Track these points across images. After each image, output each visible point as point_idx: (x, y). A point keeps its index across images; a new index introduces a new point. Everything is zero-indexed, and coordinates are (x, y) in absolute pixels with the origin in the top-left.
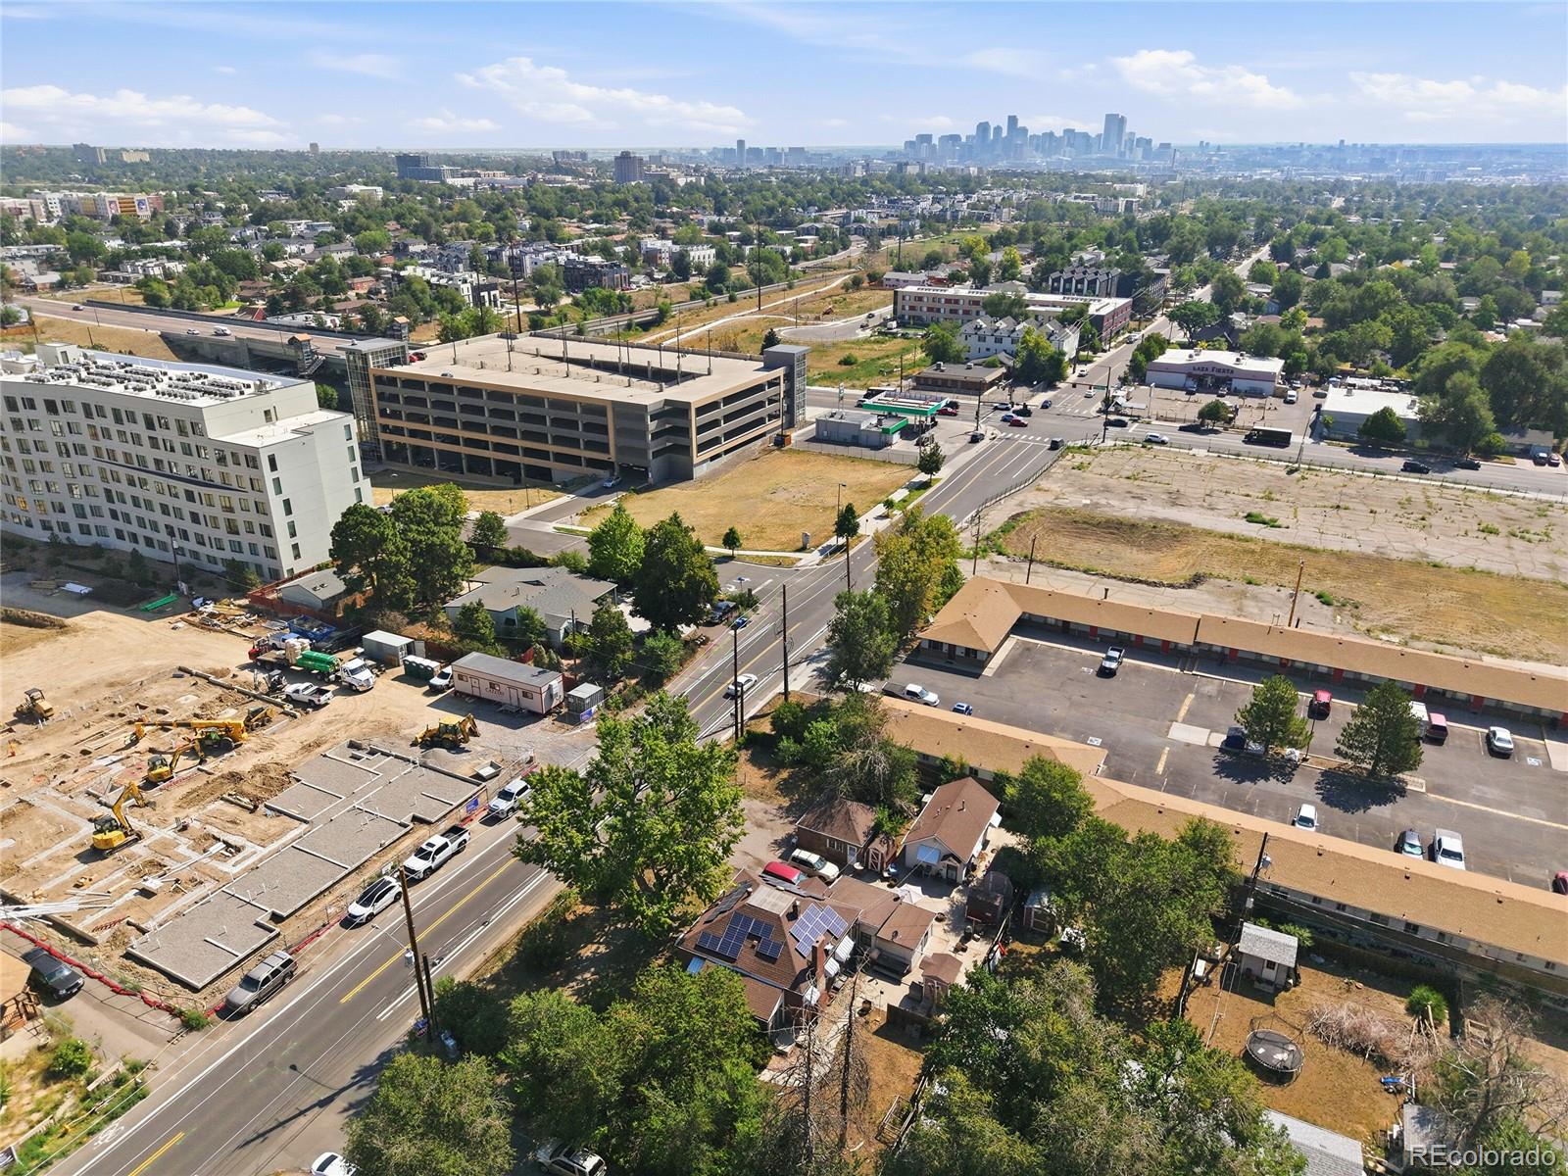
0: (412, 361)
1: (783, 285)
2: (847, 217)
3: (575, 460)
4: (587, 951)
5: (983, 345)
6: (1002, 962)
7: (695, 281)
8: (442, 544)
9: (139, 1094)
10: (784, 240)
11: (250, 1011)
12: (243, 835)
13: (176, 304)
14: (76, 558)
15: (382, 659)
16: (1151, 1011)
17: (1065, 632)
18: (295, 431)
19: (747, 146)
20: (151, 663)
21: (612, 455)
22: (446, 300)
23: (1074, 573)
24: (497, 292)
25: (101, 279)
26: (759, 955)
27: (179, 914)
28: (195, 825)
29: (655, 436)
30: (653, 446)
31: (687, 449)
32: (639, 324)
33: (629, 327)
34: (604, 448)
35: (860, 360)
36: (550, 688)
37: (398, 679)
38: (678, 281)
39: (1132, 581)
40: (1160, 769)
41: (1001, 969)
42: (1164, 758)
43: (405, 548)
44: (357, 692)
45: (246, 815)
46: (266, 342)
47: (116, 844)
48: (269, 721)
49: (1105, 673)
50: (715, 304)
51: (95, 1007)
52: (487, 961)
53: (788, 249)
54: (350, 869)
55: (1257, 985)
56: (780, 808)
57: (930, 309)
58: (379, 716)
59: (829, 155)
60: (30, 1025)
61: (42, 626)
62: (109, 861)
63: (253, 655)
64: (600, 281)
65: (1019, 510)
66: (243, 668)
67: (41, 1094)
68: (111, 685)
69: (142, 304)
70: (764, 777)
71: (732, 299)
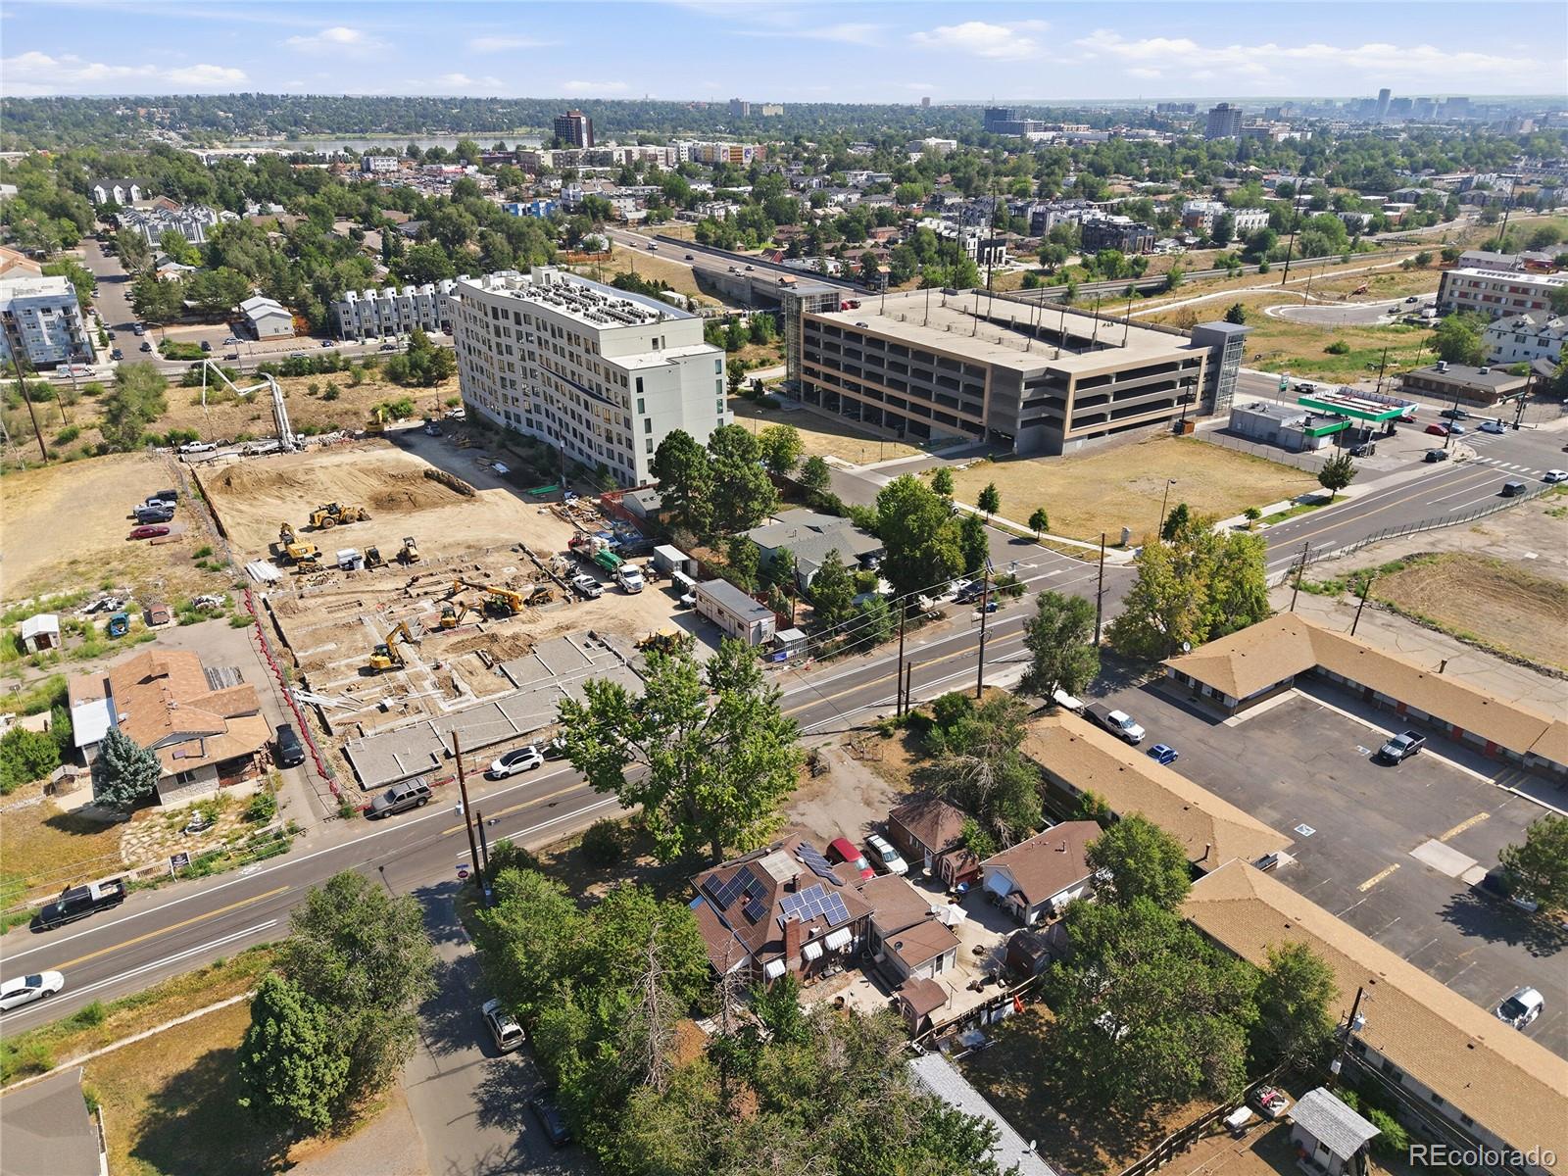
0: (844, 307)
1: (1338, 258)
2: (1466, 182)
3: (951, 420)
4: (641, 861)
5: (1520, 347)
6: (1011, 1018)
7: (1234, 247)
8: (743, 478)
9: (282, 849)
10: (1365, 207)
11: (383, 817)
12: (471, 685)
13: (717, 243)
14: (518, 445)
15: (662, 570)
16: (1142, 1133)
17: (1367, 702)
18: (669, 359)
19: (1392, 96)
20: (505, 536)
21: (983, 420)
22: (947, 254)
23: (1443, 637)
24: (1004, 249)
25: (678, 218)
26: (745, 912)
27: (392, 730)
28: (446, 667)
29: (1027, 404)
30: (1023, 415)
31: (1060, 423)
32: (1138, 290)
33: (1128, 292)
34: (977, 410)
35: (1352, 349)
36: (759, 625)
37: (665, 590)
38: (1213, 247)
39: (1518, 662)
40: (1366, 886)
41: (1005, 1025)
42: (1382, 875)
43: (708, 476)
44: (627, 593)
45: (483, 670)
46: (765, 282)
47: (383, 666)
48: (550, 600)
49: (1383, 759)
50: (1240, 275)
51: (302, 779)
52: (562, 840)
53: (1367, 218)
54: (520, 732)
55: (1301, 1163)
56: (900, 794)
57: (1486, 298)
58: (628, 617)
59: (1502, 106)
60: (261, 777)
61: (463, 493)
62: (378, 678)
63: (572, 544)
64: (1120, 243)
65: (1429, 549)
66: (562, 554)
67: (237, 826)
68: (469, 547)
69: (693, 241)
70: (906, 760)
71: (1263, 270)
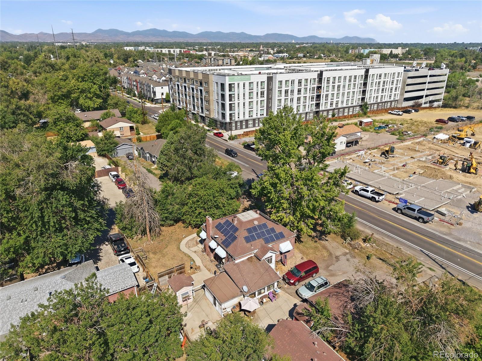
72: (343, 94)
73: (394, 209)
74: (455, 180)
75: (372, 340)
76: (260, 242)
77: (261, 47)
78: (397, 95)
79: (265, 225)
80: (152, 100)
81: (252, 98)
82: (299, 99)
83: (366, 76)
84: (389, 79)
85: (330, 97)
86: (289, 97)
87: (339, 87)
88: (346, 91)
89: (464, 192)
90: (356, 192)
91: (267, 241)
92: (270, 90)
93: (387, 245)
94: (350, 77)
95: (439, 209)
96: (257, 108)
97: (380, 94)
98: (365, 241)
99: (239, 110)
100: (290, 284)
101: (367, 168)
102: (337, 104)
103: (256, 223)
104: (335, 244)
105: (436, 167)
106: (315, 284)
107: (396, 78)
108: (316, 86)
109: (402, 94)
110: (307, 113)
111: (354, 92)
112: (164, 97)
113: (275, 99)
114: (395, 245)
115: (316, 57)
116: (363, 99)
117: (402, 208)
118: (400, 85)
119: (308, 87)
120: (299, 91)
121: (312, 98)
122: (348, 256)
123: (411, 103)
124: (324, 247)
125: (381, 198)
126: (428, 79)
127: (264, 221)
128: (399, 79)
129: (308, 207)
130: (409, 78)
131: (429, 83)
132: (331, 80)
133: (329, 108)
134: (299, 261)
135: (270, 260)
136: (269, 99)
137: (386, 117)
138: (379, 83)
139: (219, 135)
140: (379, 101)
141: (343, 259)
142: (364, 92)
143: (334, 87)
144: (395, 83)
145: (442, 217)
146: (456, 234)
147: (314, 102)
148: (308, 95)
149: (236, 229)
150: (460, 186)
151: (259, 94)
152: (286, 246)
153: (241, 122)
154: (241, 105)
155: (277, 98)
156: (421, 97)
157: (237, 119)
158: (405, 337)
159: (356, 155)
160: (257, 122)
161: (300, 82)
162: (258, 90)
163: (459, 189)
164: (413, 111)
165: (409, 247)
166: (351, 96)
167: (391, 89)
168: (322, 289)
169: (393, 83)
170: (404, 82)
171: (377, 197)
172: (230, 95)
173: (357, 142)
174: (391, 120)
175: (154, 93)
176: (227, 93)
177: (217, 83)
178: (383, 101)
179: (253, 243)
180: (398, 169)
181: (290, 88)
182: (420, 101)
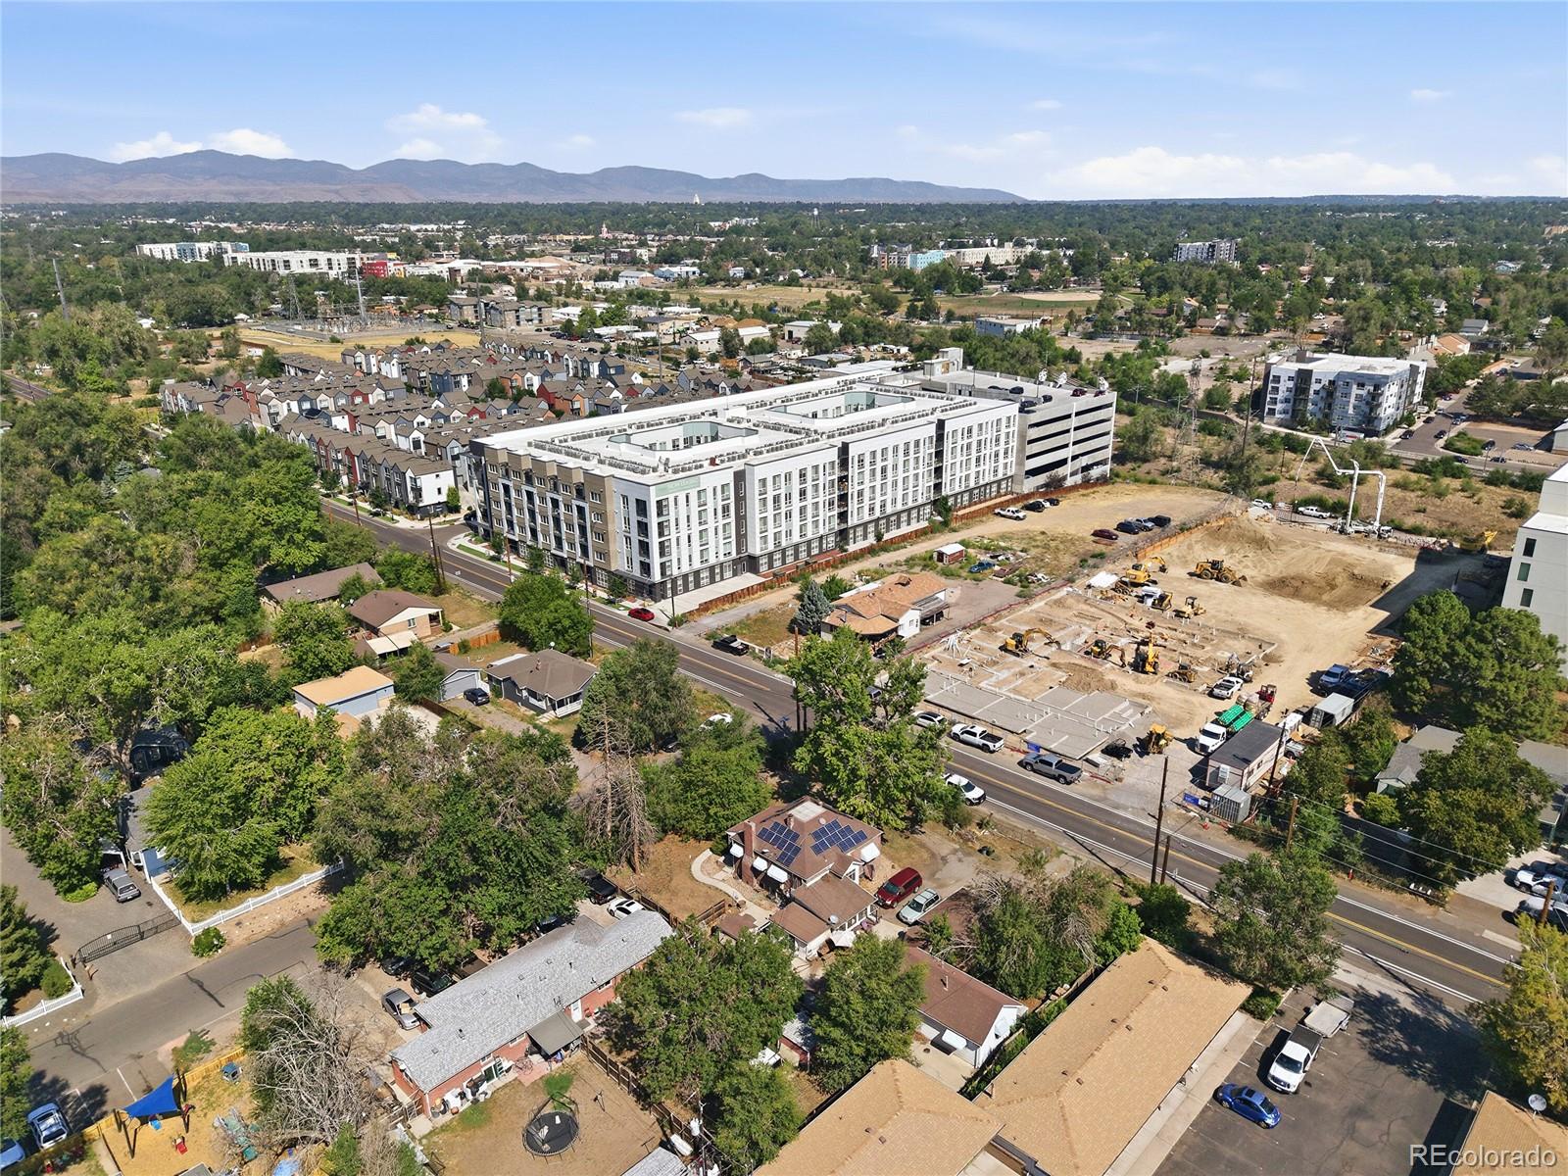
72: (895, 483)
73: (1020, 763)
74: (1119, 690)
75: (1004, 949)
76: (833, 851)
77: (605, 229)
78: (1009, 465)
79: (835, 823)
80: (412, 510)
81: (706, 523)
82: (803, 510)
83: (940, 438)
84: (989, 434)
85: (867, 494)
86: (783, 510)
87: (884, 470)
88: (901, 475)
89: (1131, 716)
90: (955, 737)
91: (844, 847)
92: (740, 500)
93: (1014, 829)
94: (907, 444)
95: (1090, 757)
96: (717, 542)
97: (974, 469)
98: (980, 826)
99: (679, 553)
100: (885, 907)
101: (967, 679)
102: (883, 506)
103: (823, 821)
104: (937, 838)
105: (1089, 665)
106: (922, 901)
107: (1004, 430)
108: (835, 477)
109: (1020, 463)
110: (821, 537)
111: (916, 475)
112: (443, 498)
113: (754, 518)
114: (1025, 826)
115: (781, 278)
116: (938, 487)
117: (1032, 762)
118: (1014, 443)
119: (821, 482)
120: (803, 493)
121: (831, 503)
122: (960, 854)
123: (1042, 479)
124: (922, 845)
125: (998, 745)
126: (1074, 422)
127: (834, 817)
128: (1011, 430)
129: (896, 786)
130: (1032, 426)
131: (1076, 429)
132: (867, 460)
133: (867, 518)
134: (891, 873)
135: (853, 876)
136: (741, 520)
137: (991, 528)
138: (969, 446)
139: (642, 614)
140: (972, 484)
141: (952, 859)
142: (938, 471)
143: (873, 471)
144: (1003, 439)
145: (1094, 770)
146: (1112, 797)
147: (835, 512)
148: (821, 500)
149: (796, 836)
150: (1127, 704)
151: (720, 511)
152: (870, 851)
153: (685, 577)
154: (684, 541)
155: (758, 516)
156: (1063, 462)
157: (676, 572)
158: (1039, 938)
159: (941, 649)
160: (717, 570)
161: (802, 475)
162: (716, 504)
163: (1124, 710)
164: (1047, 504)
165: (1045, 827)
166: (911, 486)
167: (997, 455)
168: (932, 907)
169: (997, 440)
170: (1022, 435)
171: (991, 745)
172: (660, 525)
173: (940, 615)
174: (1003, 537)
175: (418, 492)
176: (653, 520)
177: (625, 498)
178: (982, 482)
179: (825, 853)
180: (1022, 674)
181: (783, 492)
182: (1061, 471)
